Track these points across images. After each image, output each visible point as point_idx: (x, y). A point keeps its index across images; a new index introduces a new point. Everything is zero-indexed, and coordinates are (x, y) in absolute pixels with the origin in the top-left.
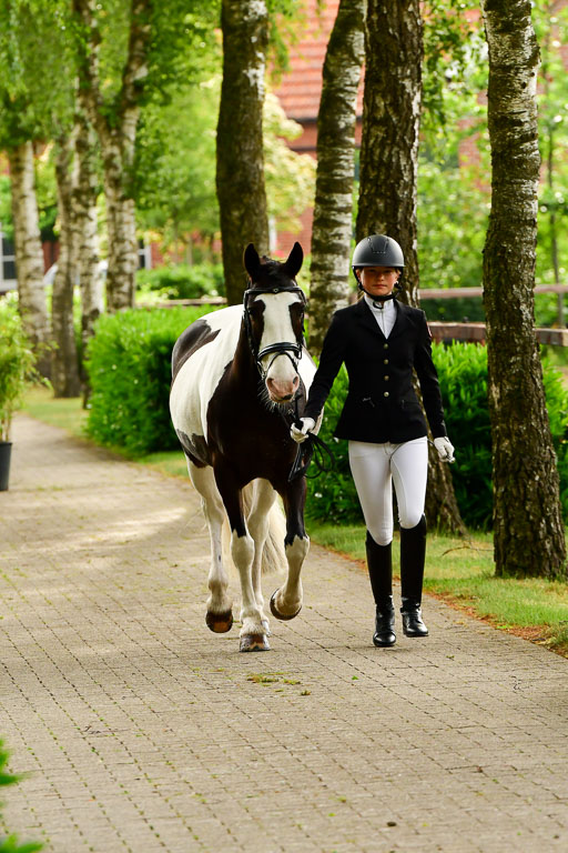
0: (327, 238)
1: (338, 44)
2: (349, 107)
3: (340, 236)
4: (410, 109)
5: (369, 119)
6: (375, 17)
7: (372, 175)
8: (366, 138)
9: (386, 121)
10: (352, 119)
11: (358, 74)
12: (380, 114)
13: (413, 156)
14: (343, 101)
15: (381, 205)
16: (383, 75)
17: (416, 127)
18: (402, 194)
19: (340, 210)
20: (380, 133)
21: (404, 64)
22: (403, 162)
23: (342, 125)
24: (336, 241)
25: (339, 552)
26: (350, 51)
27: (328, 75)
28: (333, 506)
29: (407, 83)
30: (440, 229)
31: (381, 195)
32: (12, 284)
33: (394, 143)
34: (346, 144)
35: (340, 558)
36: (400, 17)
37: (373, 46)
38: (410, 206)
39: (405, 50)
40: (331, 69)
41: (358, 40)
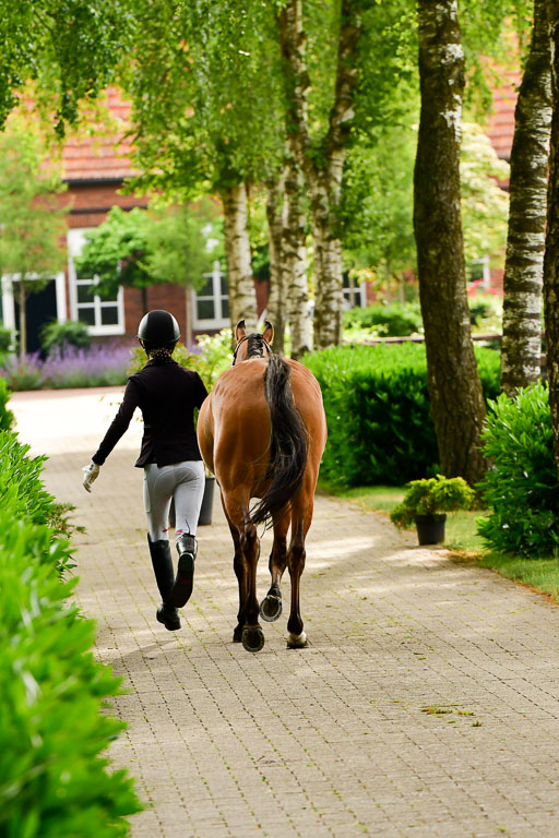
0: (520, 276)
1: (529, 87)
2: (541, 147)
3: (532, 274)
8: (553, 180)
10: (544, 159)
11: (547, 115)
14: (535, 142)
19: (533, 249)
23: (534, 165)
24: (528, 279)
25: (527, 586)
26: (542, 93)
27: (520, 116)
28: (523, 541)
32: (227, 322)
34: (538, 184)
35: (528, 592)
40: (523, 111)
41: (547, 80)
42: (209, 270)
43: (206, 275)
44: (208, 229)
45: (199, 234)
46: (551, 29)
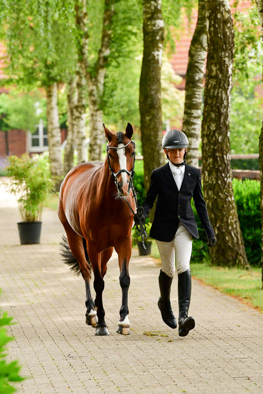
0: (189, 130)
1: (196, 41)
2: (200, 70)
3: (195, 129)
4: (228, 71)
5: (209, 76)
6: (212, 29)
7: (210, 102)
8: (207, 85)
9: (216, 77)
10: (201, 75)
11: (204, 55)
12: (214, 74)
13: (228, 93)
14: (197, 67)
15: (213, 116)
16: (215, 55)
17: (230, 80)
18: (223, 111)
19: (195, 118)
20: (213, 82)
21: (225, 50)
22: (224, 96)
23: (197, 78)
24: (193, 132)
26: (201, 44)
27: (191, 55)
29: (227, 59)
30: (244, 127)
31: (213, 111)
32: (46, 148)
33: (220, 87)
34: (198, 87)
36: (224, 29)
37: (211, 42)
38: (226, 117)
39: (226, 44)
40: (193, 52)
41: (205, 38)
42: (37, 123)
43: (36, 126)
44: (37, 104)
45: (33, 107)
46: (207, 14)
